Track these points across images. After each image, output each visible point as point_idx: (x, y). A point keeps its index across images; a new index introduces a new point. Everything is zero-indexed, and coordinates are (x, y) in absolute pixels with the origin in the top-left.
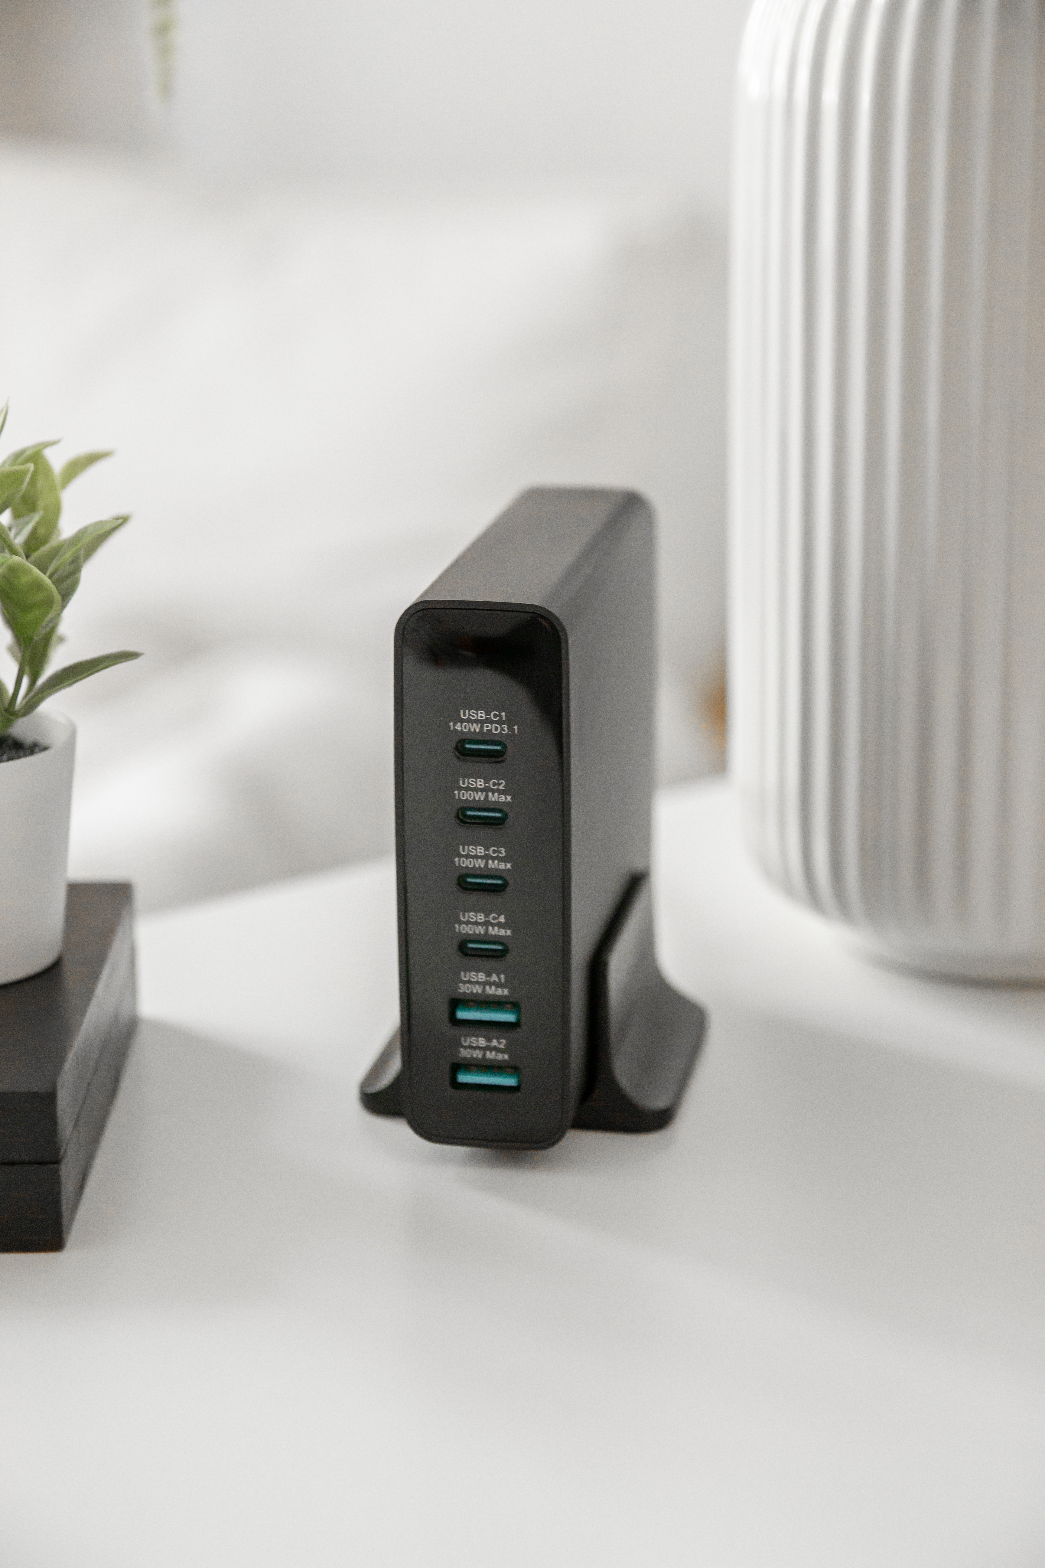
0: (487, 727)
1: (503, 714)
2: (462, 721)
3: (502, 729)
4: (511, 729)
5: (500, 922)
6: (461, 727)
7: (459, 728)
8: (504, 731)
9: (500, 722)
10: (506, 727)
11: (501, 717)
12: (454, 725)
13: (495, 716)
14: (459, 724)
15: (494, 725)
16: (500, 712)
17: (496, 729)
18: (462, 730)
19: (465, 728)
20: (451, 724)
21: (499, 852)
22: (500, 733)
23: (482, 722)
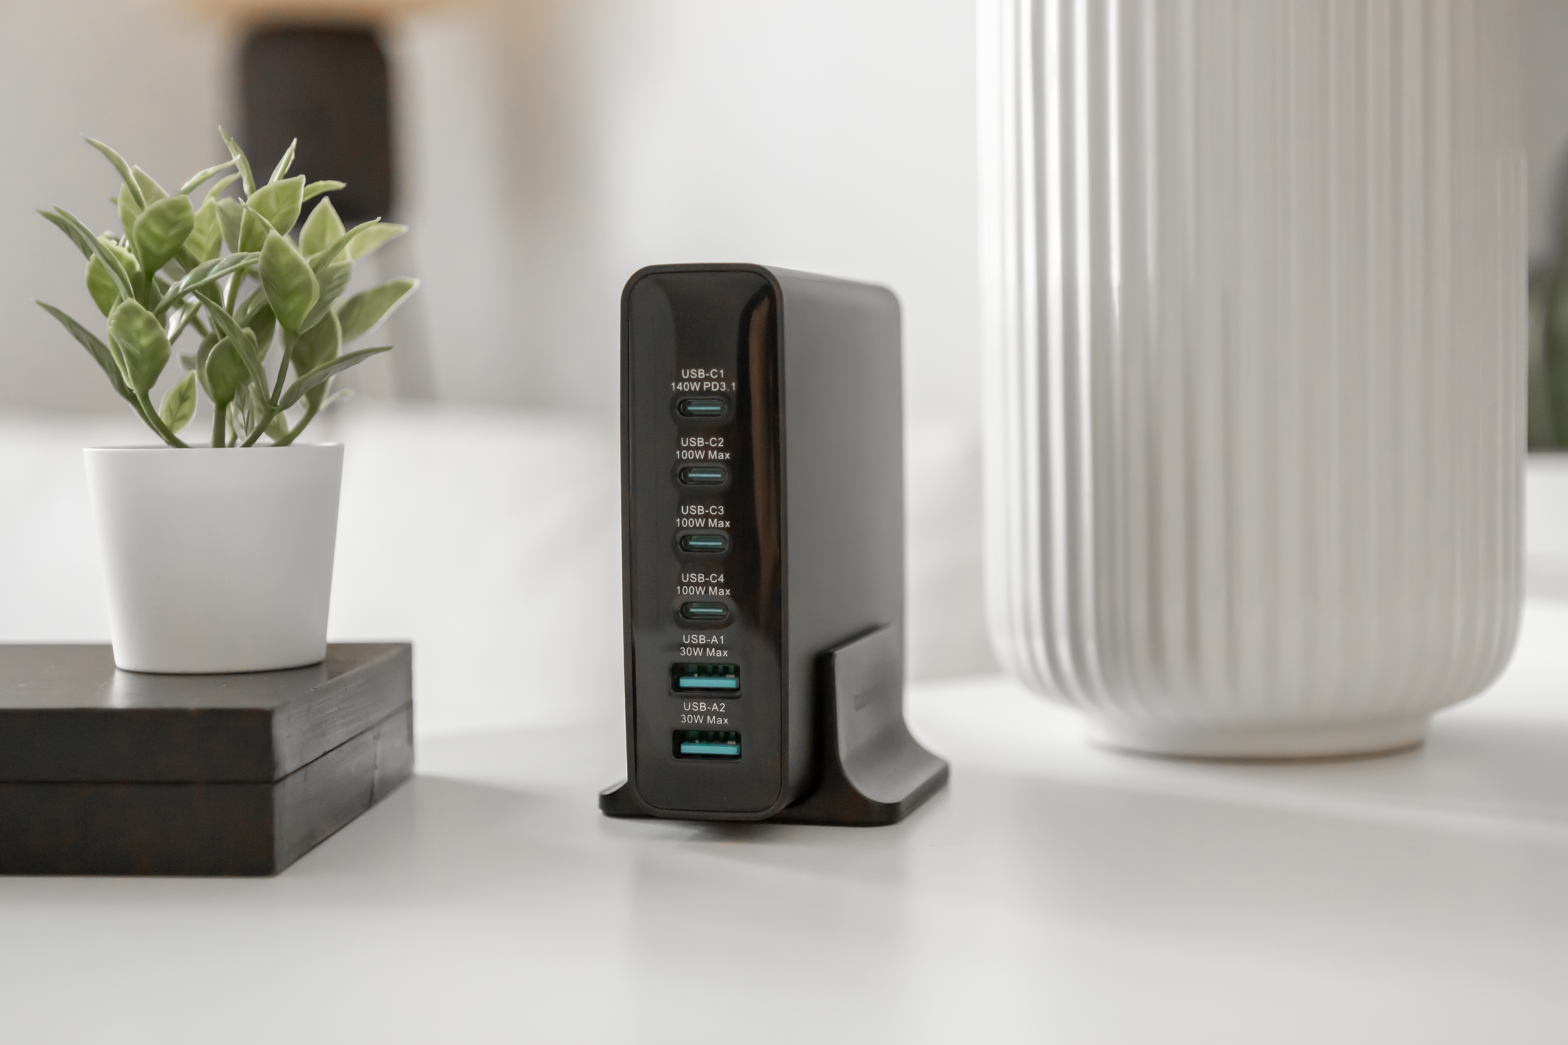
0: (707, 385)
1: (722, 371)
2: (683, 381)
3: (721, 386)
4: (729, 386)
5: (719, 582)
6: (683, 386)
7: (681, 388)
8: (723, 388)
9: (719, 380)
10: (724, 384)
11: (719, 374)
12: (676, 386)
13: (714, 374)
14: (681, 384)
15: (713, 383)
16: (719, 370)
17: (715, 386)
18: (683, 389)
19: (686, 388)
20: (673, 384)
21: (719, 510)
22: (719, 390)
23: (701, 381)
